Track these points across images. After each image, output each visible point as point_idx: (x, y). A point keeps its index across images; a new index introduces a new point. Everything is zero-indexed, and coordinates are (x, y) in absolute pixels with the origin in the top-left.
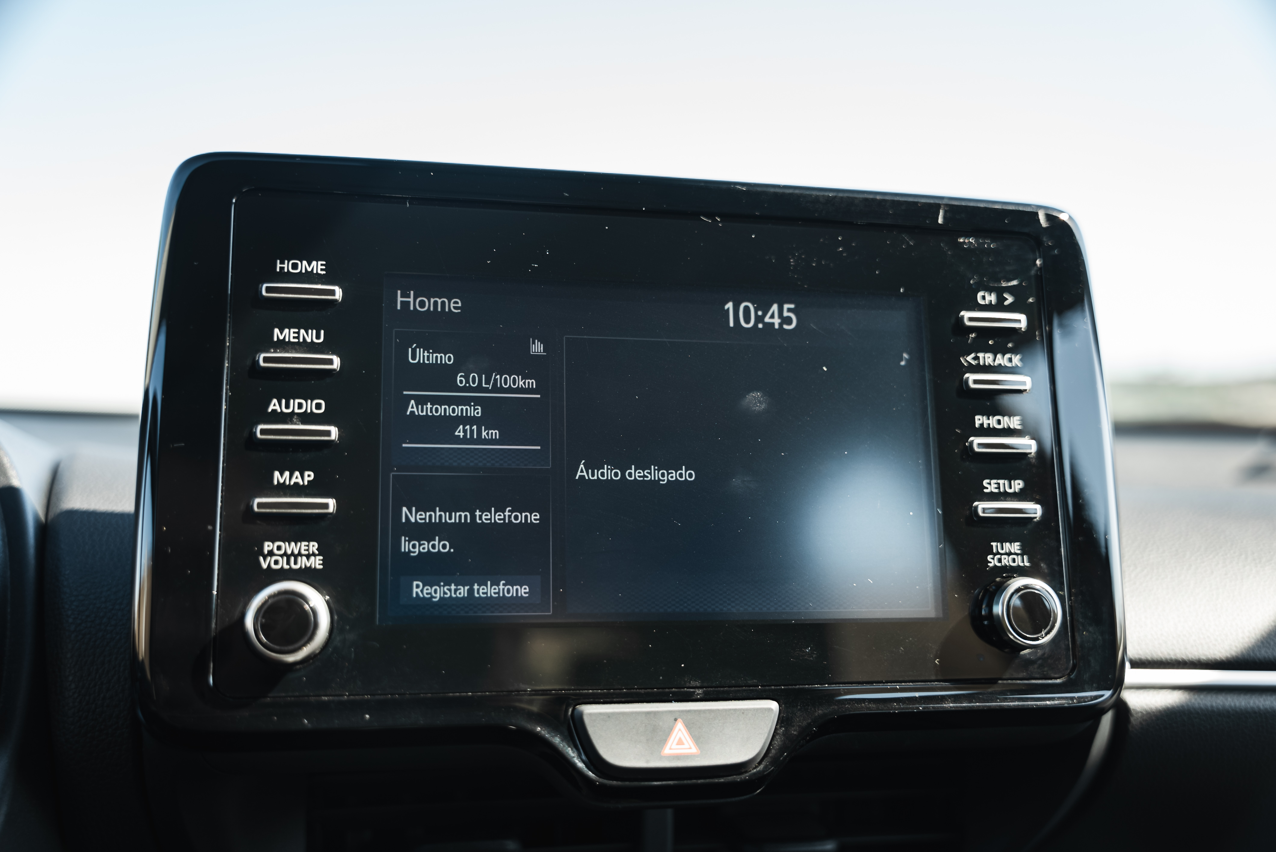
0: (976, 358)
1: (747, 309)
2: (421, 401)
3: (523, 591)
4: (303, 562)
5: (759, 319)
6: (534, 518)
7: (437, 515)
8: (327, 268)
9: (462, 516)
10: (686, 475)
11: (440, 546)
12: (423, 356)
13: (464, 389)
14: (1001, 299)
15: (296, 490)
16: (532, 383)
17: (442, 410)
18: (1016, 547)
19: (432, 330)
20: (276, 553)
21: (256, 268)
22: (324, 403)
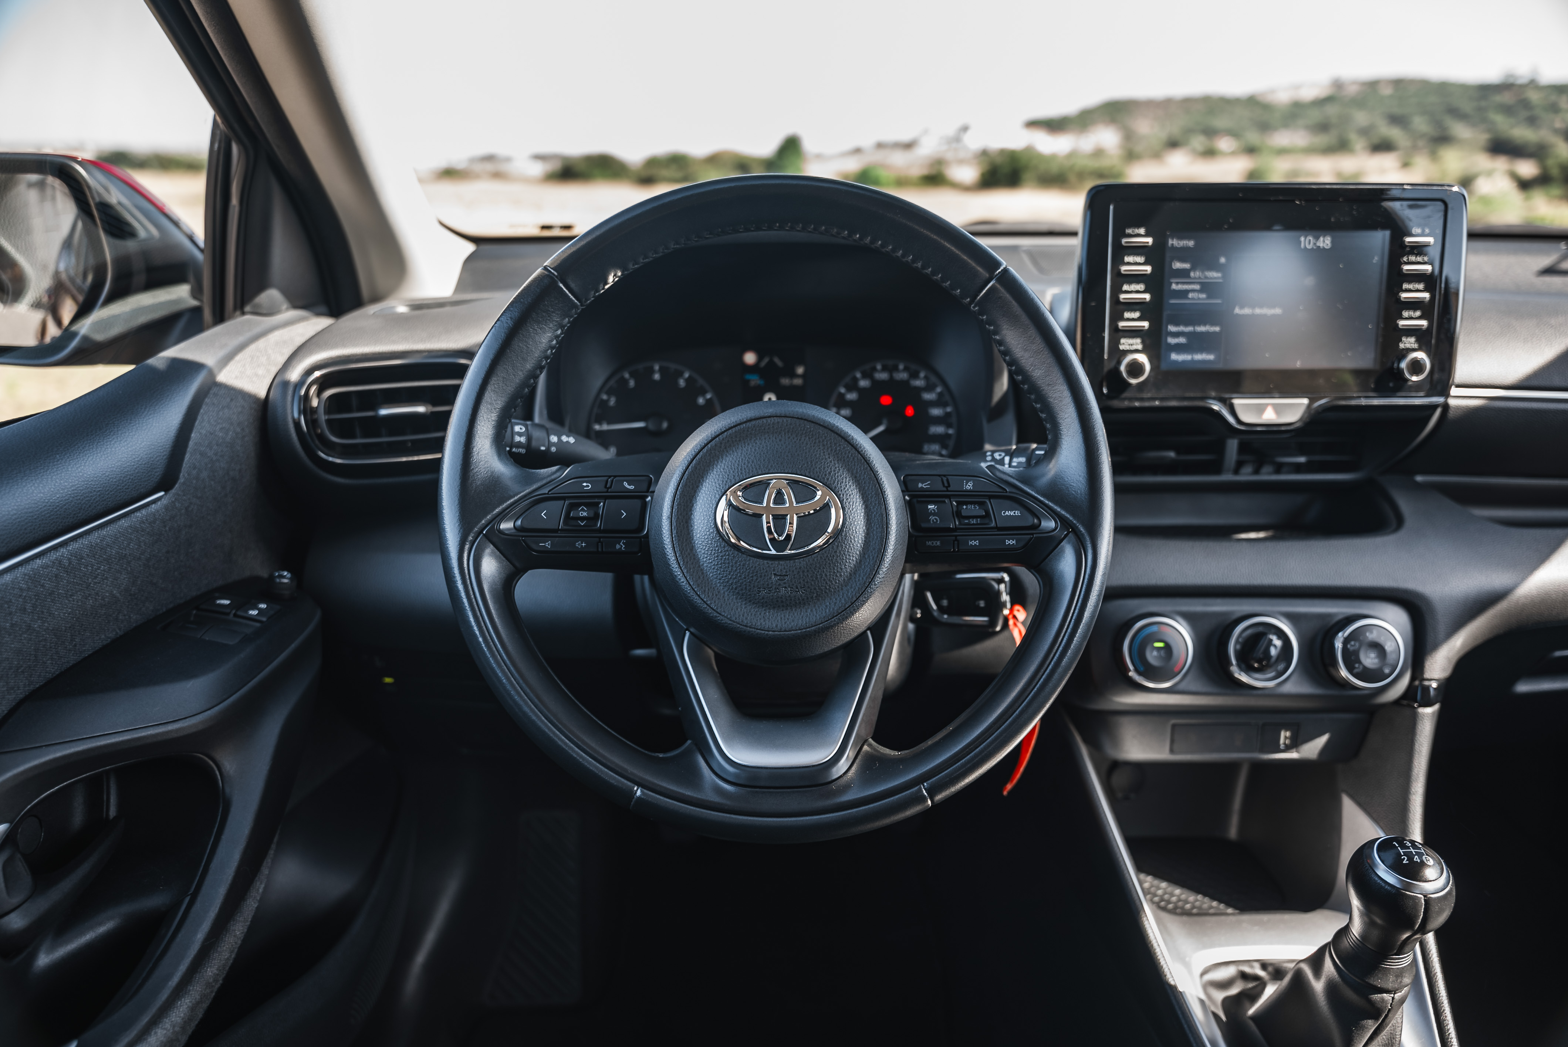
0: (1410, 259)
1: (1310, 240)
2: (1177, 283)
3: (1211, 357)
4: (1135, 347)
5: (1315, 244)
7: (1181, 328)
8: (1146, 231)
9: (1190, 329)
10: (1278, 311)
11: (1182, 340)
12: (1177, 265)
13: (1193, 278)
14: (1423, 231)
15: (1133, 320)
16: (1219, 275)
17: (1186, 287)
18: (1413, 340)
19: (1182, 254)
20: (1125, 344)
21: (1120, 233)
22: (1144, 286)
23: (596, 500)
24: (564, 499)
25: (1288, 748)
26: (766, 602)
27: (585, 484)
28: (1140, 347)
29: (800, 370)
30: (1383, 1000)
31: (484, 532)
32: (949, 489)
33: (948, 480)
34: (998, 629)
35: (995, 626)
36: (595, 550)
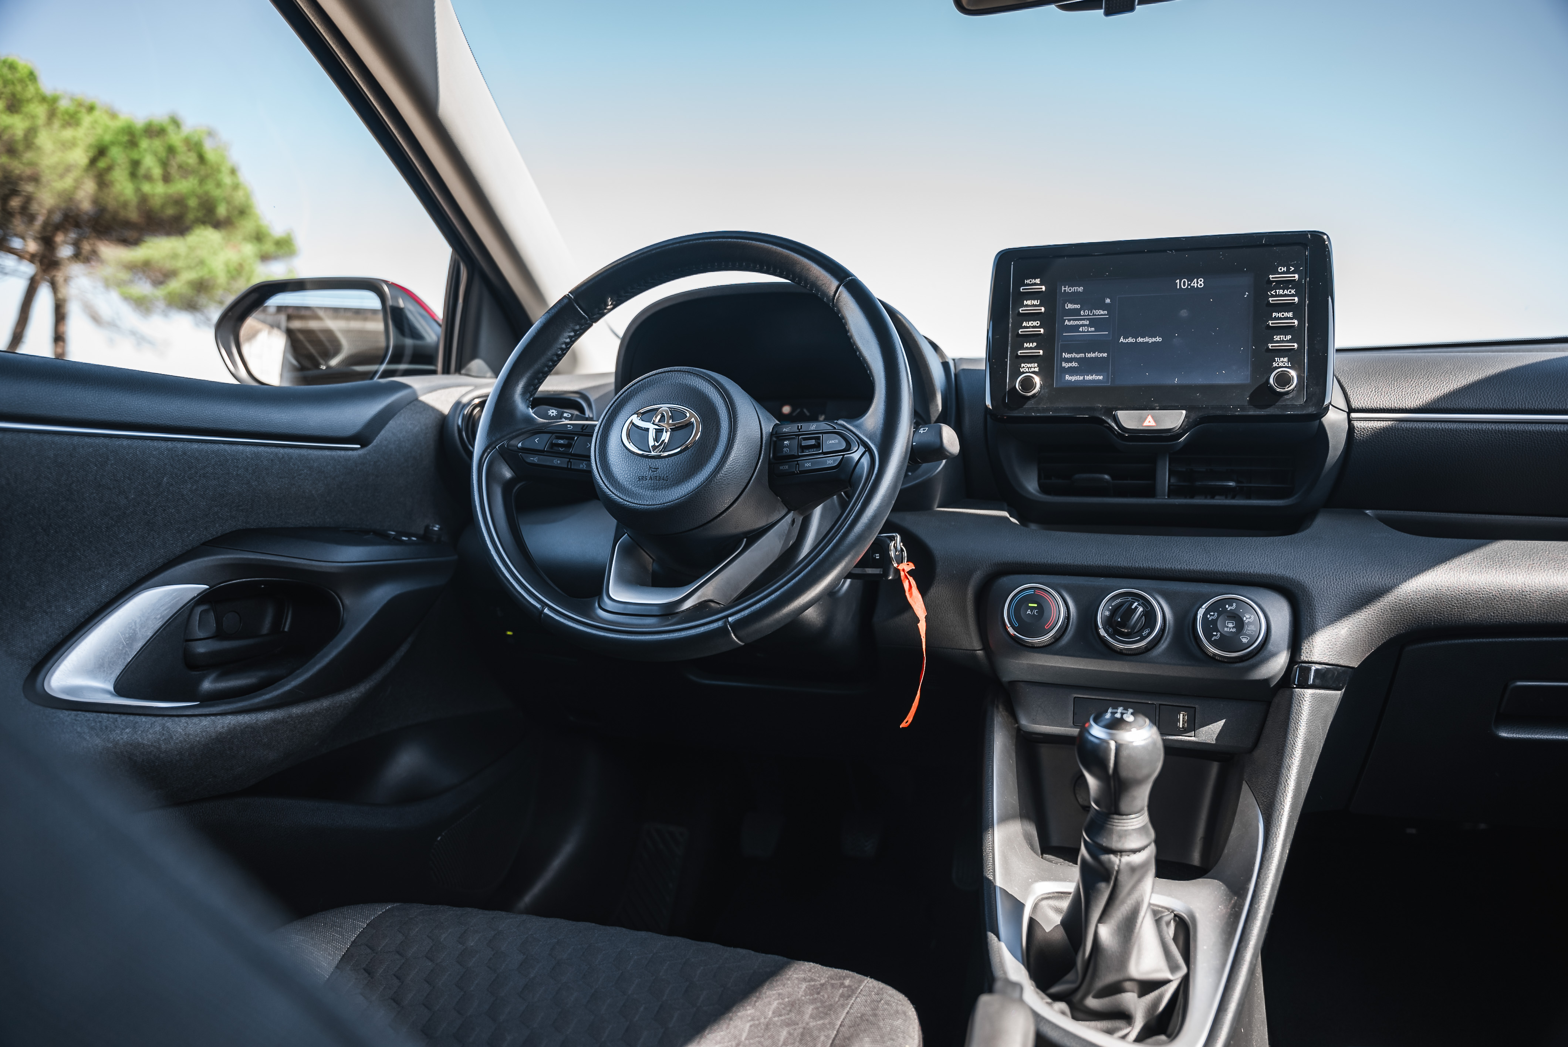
0: (1276, 292)
1: (1184, 282)
2: (1069, 320)
3: (1101, 378)
4: (1033, 370)
5: (1189, 285)
6: (1105, 355)
7: (1074, 355)
8: (1041, 281)
9: (1082, 355)
10: (1159, 339)
11: (1074, 364)
12: (1070, 306)
13: (1083, 316)
14: (1288, 269)
15: (1031, 348)
16: (1106, 312)
17: (1076, 323)
18: (1286, 359)
19: (1073, 298)
20: (1025, 367)
21: (1020, 282)
22: (1039, 322)
23: (574, 436)
24: (552, 433)
25: (1185, 731)
26: (643, 486)
27: (569, 427)
28: (1037, 370)
31: (497, 447)
32: (800, 430)
34: (890, 578)
35: (888, 575)
36: (566, 466)
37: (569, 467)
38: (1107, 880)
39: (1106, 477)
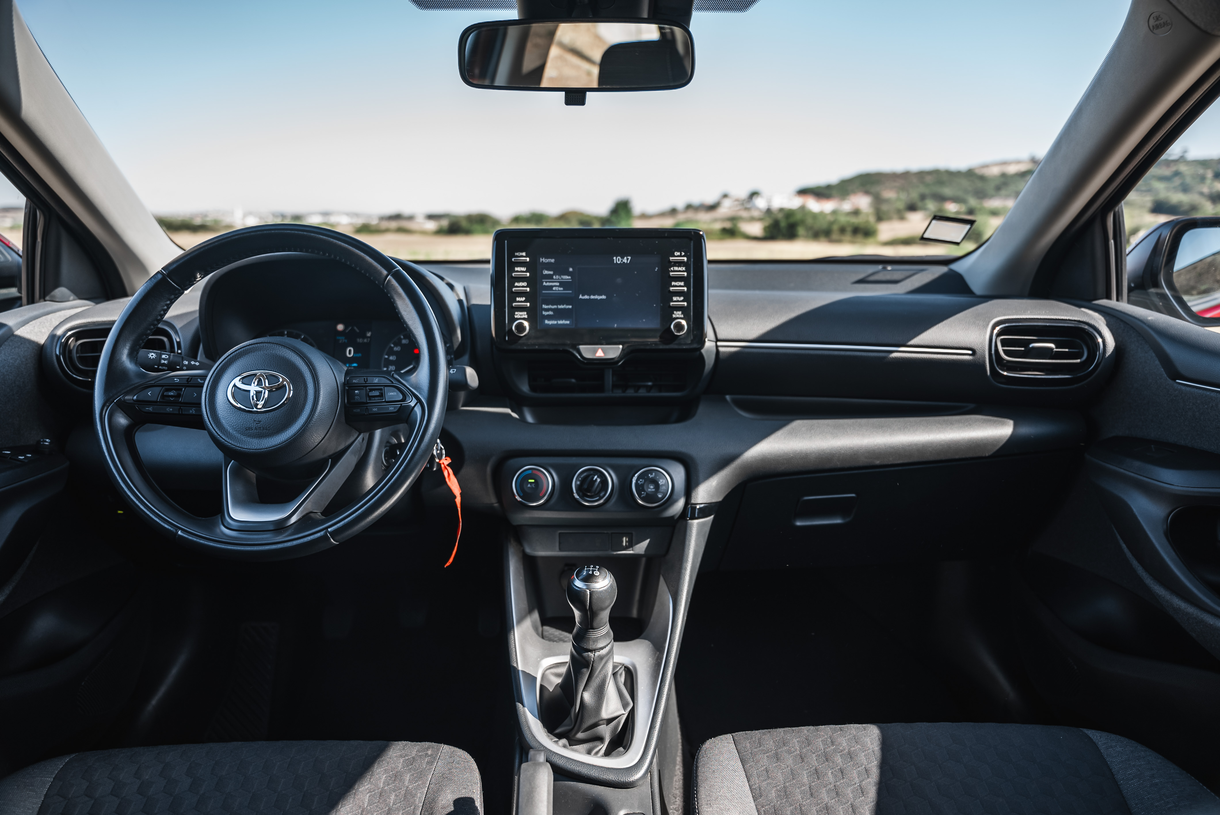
0: (674, 269)
1: (619, 259)
2: (546, 282)
3: (568, 322)
4: (523, 317)
5: (622, 261)
6: (570, 307)
7: (550, 306)
8: (526, 254)
9: (555, 307)
10: (604, 297)
11: (551, 313)
12: (546, 272)
13: (556, 279)
14: (681, 254)
15: (521, 302)
16: (570, 277)
17: (551, 284)
18: (680, 313)
19: (548, 266)
20: (518, 315)
21: (511, 255)
22: (526, 283)
23: (181, 387)
24: (162, 386)
25: (626, 548)
26: (250, 435)
27: (176, 379)
28: (526, 317)
29: (369, 334)
30: (588, 655)
31: (115, 401)
32: (367, 382)
33: (367, 379)
34: (435, 469)
35: (433, 468)
36: (178, 413)
37: (180, 413)
38: (588, 667)
39: (573, 380)
